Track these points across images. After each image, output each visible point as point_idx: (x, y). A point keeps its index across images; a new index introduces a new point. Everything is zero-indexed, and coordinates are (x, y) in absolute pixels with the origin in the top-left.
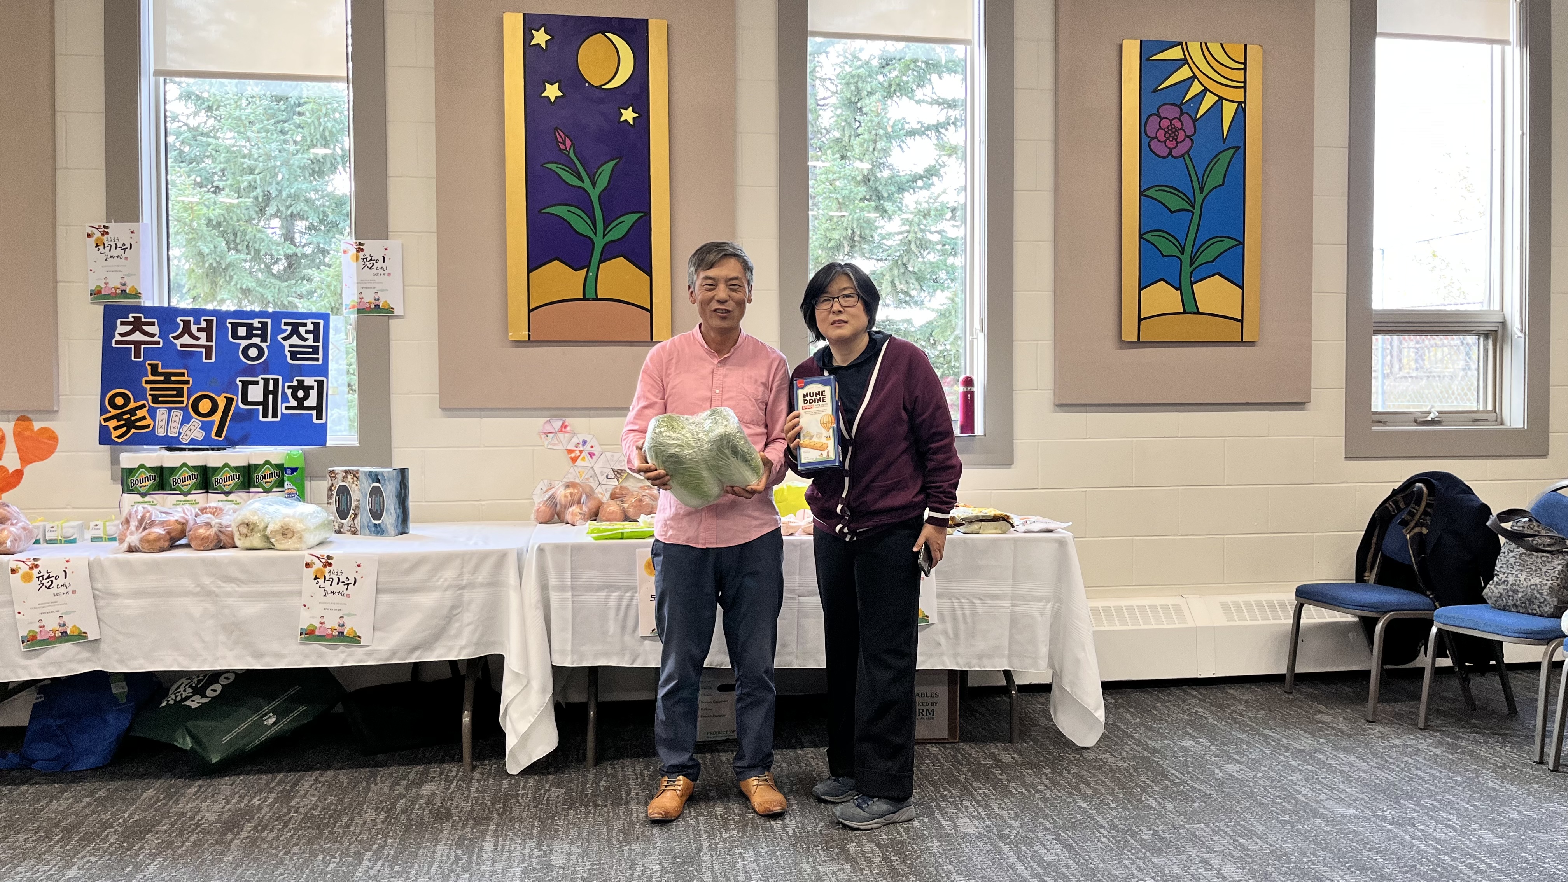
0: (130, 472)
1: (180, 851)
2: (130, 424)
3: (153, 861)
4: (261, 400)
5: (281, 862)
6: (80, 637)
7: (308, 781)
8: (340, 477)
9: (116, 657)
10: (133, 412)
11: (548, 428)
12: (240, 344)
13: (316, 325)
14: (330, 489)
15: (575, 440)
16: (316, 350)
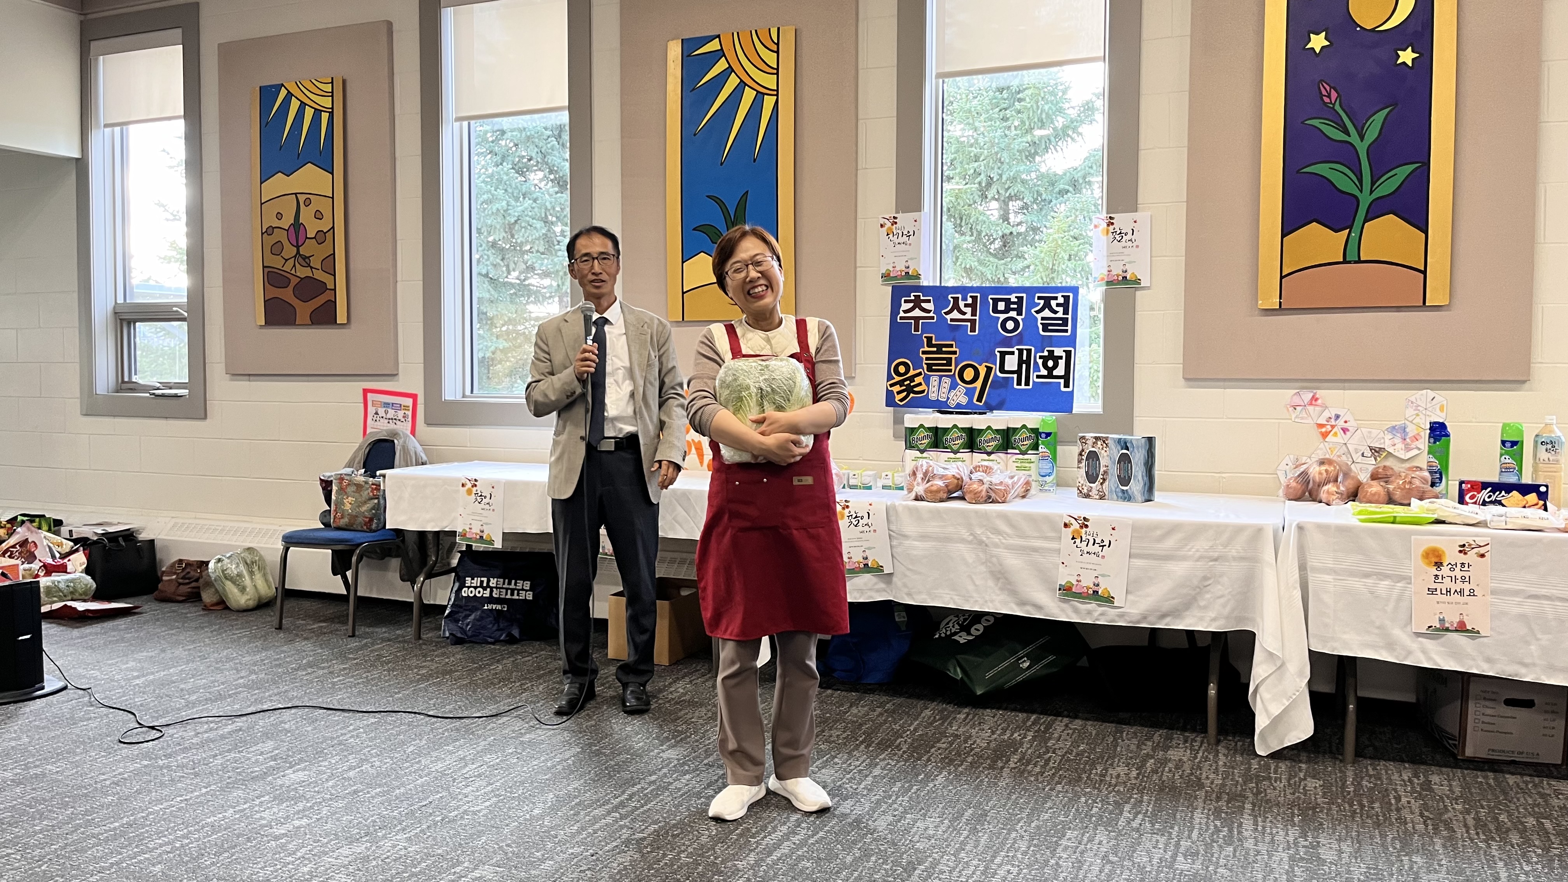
0: (912, 431)
1: (960, 769)
2: (910, 390)
3: (941, 773)
4: (1016, 369)
5: (1049, 797)
6: (879, 569)
7: (1059, 725)
8: (1090, 442)
9: (906, 590)
10: (912, 379)
11: (1296, 400)
12: (999, 318)
13: (1066, 298)
14: (1081, 454)
15: (1326, 414)
16: (1065, 322)
